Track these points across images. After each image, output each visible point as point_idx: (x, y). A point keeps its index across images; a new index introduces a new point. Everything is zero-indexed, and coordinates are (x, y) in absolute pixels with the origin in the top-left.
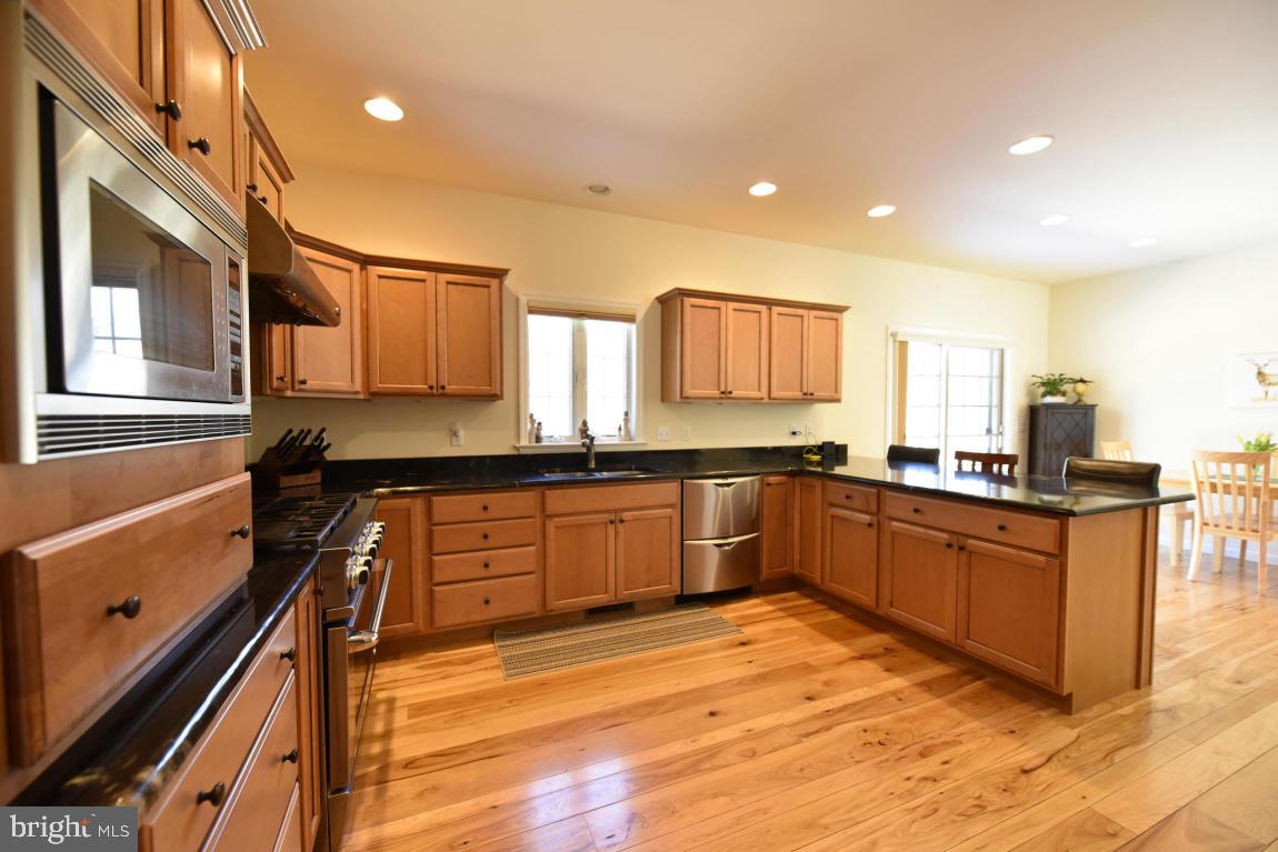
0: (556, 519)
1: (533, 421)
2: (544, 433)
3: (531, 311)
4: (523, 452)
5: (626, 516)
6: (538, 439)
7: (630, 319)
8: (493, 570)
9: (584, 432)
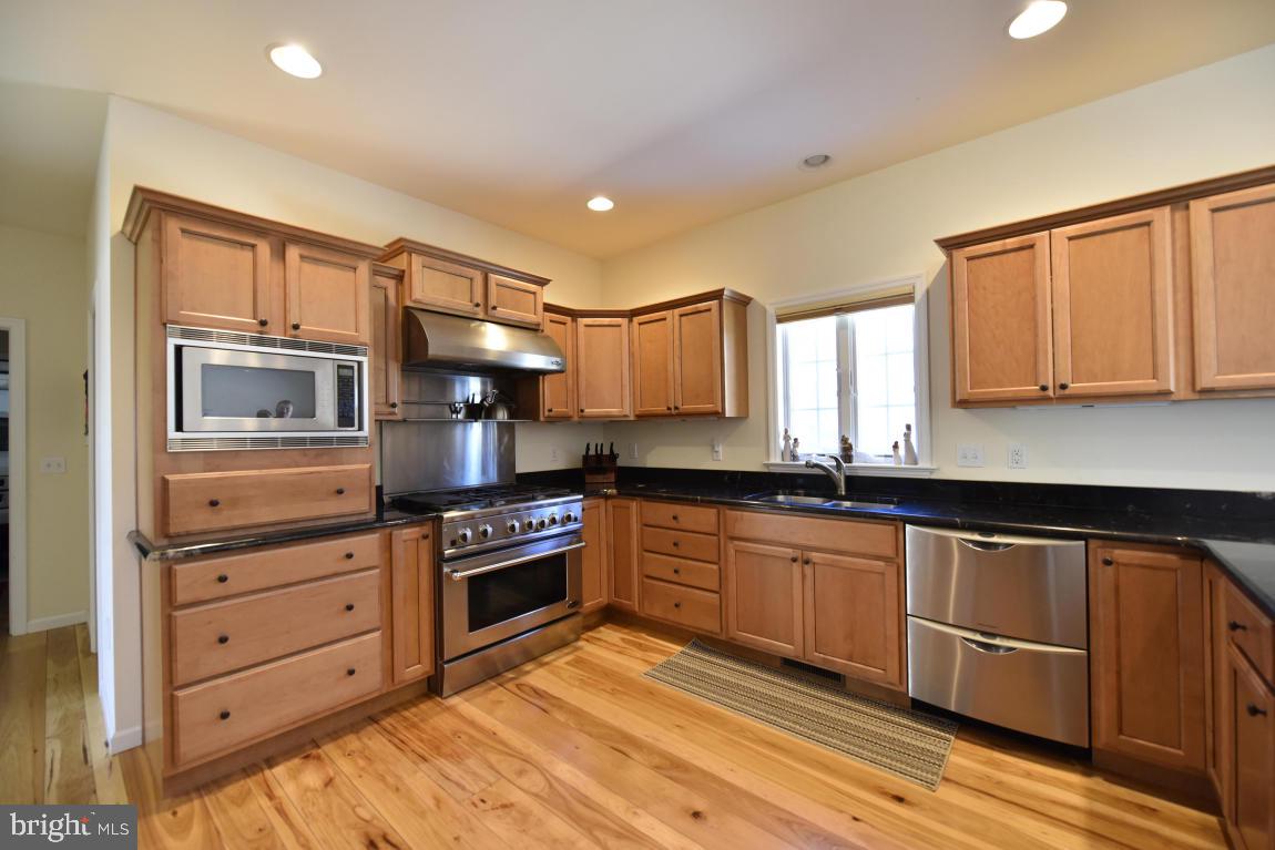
0: (736, 543)
1: (787, 438)
2: (800, 451)
3: (780, 320)
4: (773, 470)
5: (815, 556)
6: (795, 457)
7: (906, 298)
8: (682, 578)
9: (847, 451)
